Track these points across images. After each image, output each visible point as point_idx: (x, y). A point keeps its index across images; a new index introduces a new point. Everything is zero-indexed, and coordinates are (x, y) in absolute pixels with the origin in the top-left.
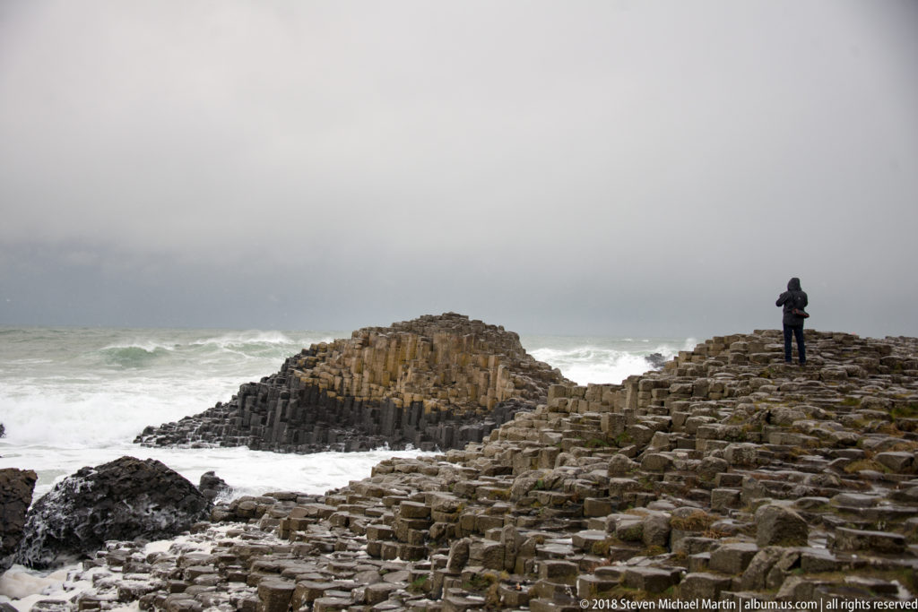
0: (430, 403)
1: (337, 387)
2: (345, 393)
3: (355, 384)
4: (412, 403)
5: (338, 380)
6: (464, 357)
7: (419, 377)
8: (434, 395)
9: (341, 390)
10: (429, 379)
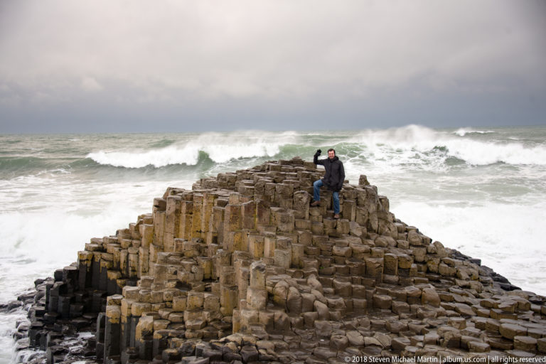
0: (145, 322)
1: (122, 266)
2: (131, 273)
3: (141, 262)
4: (130, 317)
5: (123, 256)
6: (237, 238)
7: (161, 270)
8: (167, 305)
9: (127, 270)
10: (175, 273)
